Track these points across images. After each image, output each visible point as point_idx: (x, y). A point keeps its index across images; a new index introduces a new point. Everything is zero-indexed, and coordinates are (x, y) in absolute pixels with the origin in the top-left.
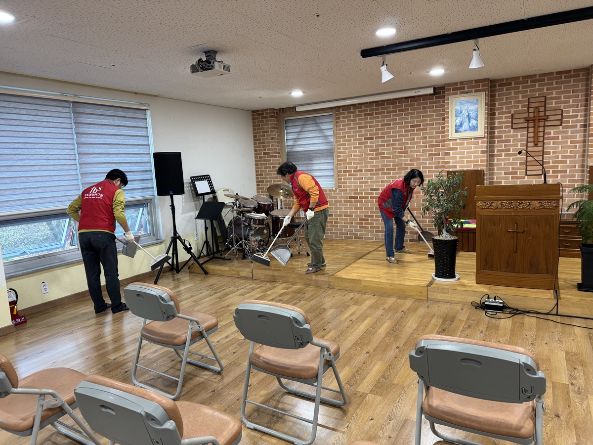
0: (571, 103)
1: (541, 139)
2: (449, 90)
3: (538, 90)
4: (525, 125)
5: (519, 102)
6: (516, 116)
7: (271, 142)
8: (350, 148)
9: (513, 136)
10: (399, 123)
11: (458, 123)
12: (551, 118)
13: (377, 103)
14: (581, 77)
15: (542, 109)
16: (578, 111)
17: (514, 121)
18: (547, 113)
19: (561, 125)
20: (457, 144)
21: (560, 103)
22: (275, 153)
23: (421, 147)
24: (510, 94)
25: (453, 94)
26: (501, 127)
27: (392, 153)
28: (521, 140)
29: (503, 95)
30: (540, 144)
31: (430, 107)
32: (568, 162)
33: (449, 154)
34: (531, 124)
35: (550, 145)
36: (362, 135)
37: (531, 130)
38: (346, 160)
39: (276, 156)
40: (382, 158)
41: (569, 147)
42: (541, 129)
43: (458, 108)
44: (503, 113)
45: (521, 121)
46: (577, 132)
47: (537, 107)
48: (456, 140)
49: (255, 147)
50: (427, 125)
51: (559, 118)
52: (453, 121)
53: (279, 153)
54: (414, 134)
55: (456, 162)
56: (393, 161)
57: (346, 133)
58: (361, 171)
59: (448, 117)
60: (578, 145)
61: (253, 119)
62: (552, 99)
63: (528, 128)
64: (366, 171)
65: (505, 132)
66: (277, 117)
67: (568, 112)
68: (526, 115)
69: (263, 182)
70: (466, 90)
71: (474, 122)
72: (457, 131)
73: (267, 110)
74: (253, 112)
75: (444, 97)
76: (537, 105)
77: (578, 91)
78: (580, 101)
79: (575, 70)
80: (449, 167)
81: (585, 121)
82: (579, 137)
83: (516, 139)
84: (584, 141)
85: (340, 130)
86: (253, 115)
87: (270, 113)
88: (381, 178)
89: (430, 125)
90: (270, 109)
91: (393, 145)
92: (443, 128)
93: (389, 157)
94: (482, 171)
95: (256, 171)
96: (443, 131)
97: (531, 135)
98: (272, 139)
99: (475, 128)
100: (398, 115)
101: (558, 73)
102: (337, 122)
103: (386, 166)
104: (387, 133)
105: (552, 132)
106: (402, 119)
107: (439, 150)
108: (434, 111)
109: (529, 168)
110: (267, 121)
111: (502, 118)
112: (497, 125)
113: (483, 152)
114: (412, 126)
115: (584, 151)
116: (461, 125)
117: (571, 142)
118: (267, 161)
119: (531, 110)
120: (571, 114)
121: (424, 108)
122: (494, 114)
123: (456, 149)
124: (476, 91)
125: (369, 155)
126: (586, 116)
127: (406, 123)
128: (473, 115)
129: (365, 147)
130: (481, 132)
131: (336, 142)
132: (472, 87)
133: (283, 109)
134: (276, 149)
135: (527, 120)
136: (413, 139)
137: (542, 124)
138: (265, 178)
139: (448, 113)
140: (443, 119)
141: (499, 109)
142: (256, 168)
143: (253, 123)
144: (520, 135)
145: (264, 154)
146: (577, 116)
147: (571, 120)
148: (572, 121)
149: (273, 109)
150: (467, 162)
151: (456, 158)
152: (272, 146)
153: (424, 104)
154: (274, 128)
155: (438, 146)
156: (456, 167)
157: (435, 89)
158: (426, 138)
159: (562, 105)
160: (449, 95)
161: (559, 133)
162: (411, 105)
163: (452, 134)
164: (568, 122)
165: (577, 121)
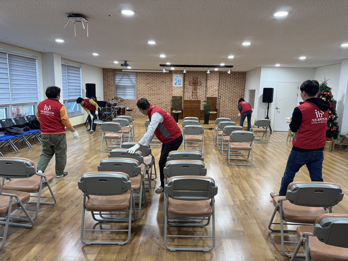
0: (203, 80)
1: (196, 89)
2: (173, 72)
3: (196, 75)
4: (192, 85)
5: (191, 78)
6: (190, 82)
7: (111, 81)
8: (142, 86)
9: (189, 87)
10: (158, 80)
11: (176, 82)
12: (198, 83)
13: (151, 73)
15: (196, 81)
16: (205, 82)
17: (190, 83)
18: (198, 82)
20: (175, 88)
21: (201, 80)
22: (112, 85)
23: (164, 88)
24: (189, 75)
25: (174, 74)
26: (186, 85)
27: (156, 89)
28: (191, 89)
29: (187, 75)
30: (196, 90)
31: (167, 76)
32: (202, 96)
33: (173, 91)
34: (194, 85)
35: (198, 91)
36: (146, 82)
37: (194, 86)
38: (140, 90)
39: (112, 86)
40: (152, 90)
41: (202, 92)
42: (196, 86)
43: (176, 78)
44: (187, 81)
45: (191, 83)
46: (204, 88)
47: (195, 80)
48: (175, 87)
49: (103, 82)
50: (166, 82)
51: (200, 83)
52: (174, 82)
53: (113, 85)
54: (163, 84)
55: (175, 94)
56: (156, 92)
57: (140, 81)
58: (145, 94)
59: (173, 80)
61: (103, 71)
62: (199, 78)
63: (193, 85)
64: (147, 94)
65: (187, 86)
66: (113, 72)
67: (202, 82)
68: (193, 82)
69: (107, 95)
70: (178, 73)
71: (180, 82)
72: (175, 85)
73: (110, 69)
74: (103, 69)
75: (172, 74)
76: (195, 79)
77: (205, 77)
78: (205, 80)
79: (204, 71)
80: (173, 95)
81: (206, 85)
82: (205, 89)
83: (190, 88)
84: (206, 90)
85: (138, 79)
86: (103, 70)
87: (111, 70)
88: (152, 97)
89: (167, 82)
90: (111, 69)
91: (156, 87)
92: (172, 83)
93: (155, 90)
94: (182, 97)
95: (104, 91)
96: (171, 84)
97: (194, 87)
98: (111, 80)
99: (180, 84)
100: (158, 77)
101: (200, 71)
102: (137, 77)
103: (154, 93)
104: (154, 83)
105: (199, 87)
106: (159, 79)
107: (170, 89)
108: (168, 78)
109: (193, 97)
110: (110, 73)
111: (187, 82)
112: (185, 84)
113: (182, 91)
114: (162, 81)
115: (206, 93)
116: (176, 83)
117: (203, 90)
118: (108, 87)
119: (194, 81)
121: (165, 76)
122: (185, 81)
123: (175, 90)
124: (180, 74)
125: (148, 89)
126: (206, 84)
127: (160, 80)
128: (179, 80)
129: (147, 86)
130: (182, 86)
131: (137, 83)
132: (180, 72)
133: (115, 69)
134: (112, 84)
135: (193, 83)
136: (162, 85)
137: (196, 85)
138: (107, 94)
139: (173, 79)
140: (171, 80)
141: (186, 79)
142: (104, 90)
143: (103, 73)
144: (191, 87)
145: (107, 85)
146: (204, 84)
149: (112, 69)
150: (178, 94)
151: (175, 92)
152: (111, 82)
153: (165, 75)
154: (112, 76)
155: (169, 88)
156: (175, 95)
157: (169, 71)
158: (166, 85)
160: (173, 74)
161: (200, 87)
162: (162, 75)
163: (174, 85)
164: (202, 85)
165: (204, 85)
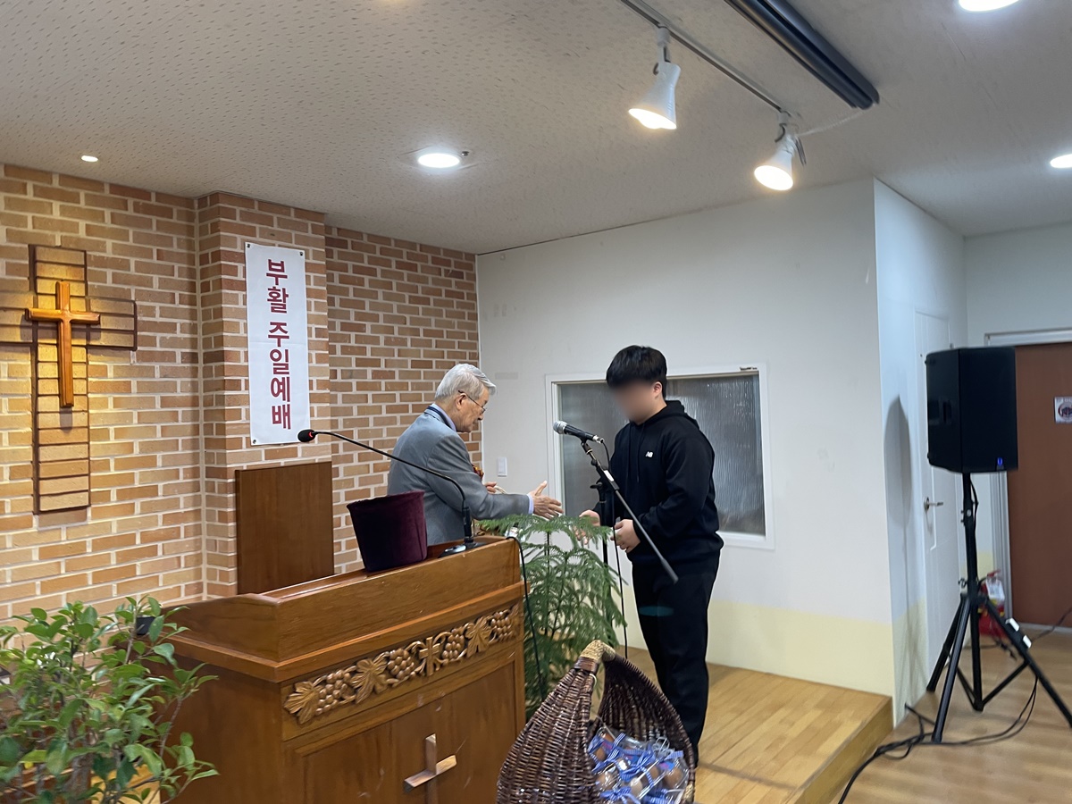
0: (156, 287)
1: (80, 388)
3: (62, 226)
4: (25, 336)
12: (108, 323)
14: (174, 220)
16: (174, 313)
19: (134, 349)
21: (128, 281)
28: (13, 388)
32: (159, 463)
34: (47, 336)
35: (105, 409)
37: (46, 354)
41: (159, 417)
45: (11, 318)
46: (175, 372)
51: (129, 325)
60: (180, 410)
62: (103, 263)
63: (33, 348)
67: (150, 312)
68: (26, 301)
76: (61, 272)
77: (171, 256)
78: (179, 286)
79: (159, 196)
97: (48, 371)
105: (111, 368)
109: (46, 487)
115: (194, 431)
117: (164, 402)
120: (158, 319)
135: (32, 319)
137: (81, 337)
144: (8, 369)
146: (172, 328)
147: (159, 336)
148: (162, 339)
159: (133, 289)
161: (131, 371)
164: (152, 341)
165: (175, 343)
